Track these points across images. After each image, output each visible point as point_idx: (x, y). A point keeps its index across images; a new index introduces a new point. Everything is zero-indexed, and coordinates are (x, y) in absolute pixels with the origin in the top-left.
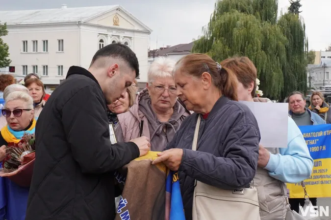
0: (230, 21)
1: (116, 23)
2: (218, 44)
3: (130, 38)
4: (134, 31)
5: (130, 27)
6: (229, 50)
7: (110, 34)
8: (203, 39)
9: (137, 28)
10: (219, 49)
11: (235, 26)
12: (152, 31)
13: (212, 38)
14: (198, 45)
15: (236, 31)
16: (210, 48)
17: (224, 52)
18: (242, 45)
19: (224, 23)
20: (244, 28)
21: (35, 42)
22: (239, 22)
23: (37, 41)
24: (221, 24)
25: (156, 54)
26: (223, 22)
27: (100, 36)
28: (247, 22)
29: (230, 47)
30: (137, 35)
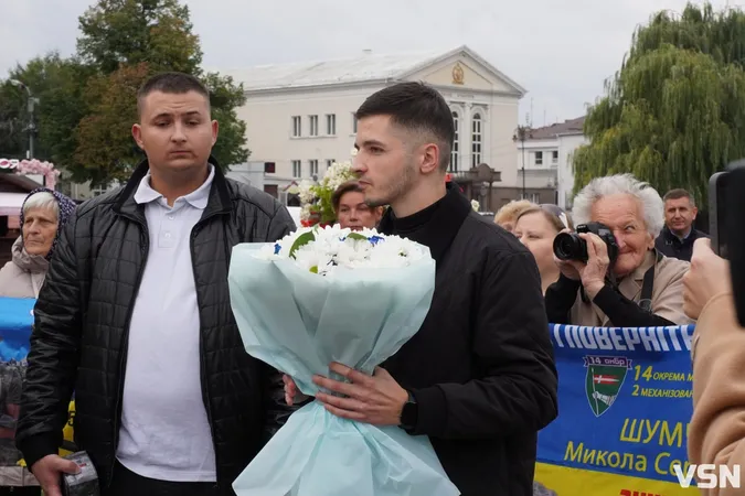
0: (657, 67)
1: (458, 79)
2: (633, 114)
3: (485, 106)
4: (491, 94)
5: (486, 87)
6: (656, 122)
8: (605, 103)
9: (498, 87)
10: (634, 122)
11: (667, 75)
12: (526, 92)
13: (621, 104)
14: (595, 114)
15: (669, 87)
16: (617, 119)
17: (645, 127)
18: (680, 113)
19: (647, 72)
20: (683, 77)
21: (314, 119)
22: (674, 69)
23: (316, 117)
24: (641, 73)
25: (527, 136)
26: (644, 68)
28: (692, 66)
29: (656, 116)
30: (497, 102)
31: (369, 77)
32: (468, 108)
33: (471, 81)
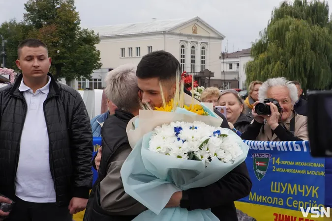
0: (283, 26)
1: (195, 31)
2: (272, 47)
3: (207, 43)
4: (209, 38)
5: (207, 35)
6: (282, 51)
7: (189, 40)
8: (260, 42)
9: (212, 35)
10: (273, 50)
11: (287, 30)
12: (225, 37)
13: (267, 42)
14: (256, 47)
15: (288, 35)
16: (265, 49)
17: (277, 52)
18: (293, 46)
19: (278, 28)
20: (294, 31)
21: (130, 49)
22: (290, 27)
23: (132, 48)
24: (275, 29)
25: (225, 57)
26: (277, 26)
27: (182, 42)
28: (298, 26)
29: (283, 48)
30: (212, 42)
31: (155, 30)
32: (199, 44)
33: (200, 33)
